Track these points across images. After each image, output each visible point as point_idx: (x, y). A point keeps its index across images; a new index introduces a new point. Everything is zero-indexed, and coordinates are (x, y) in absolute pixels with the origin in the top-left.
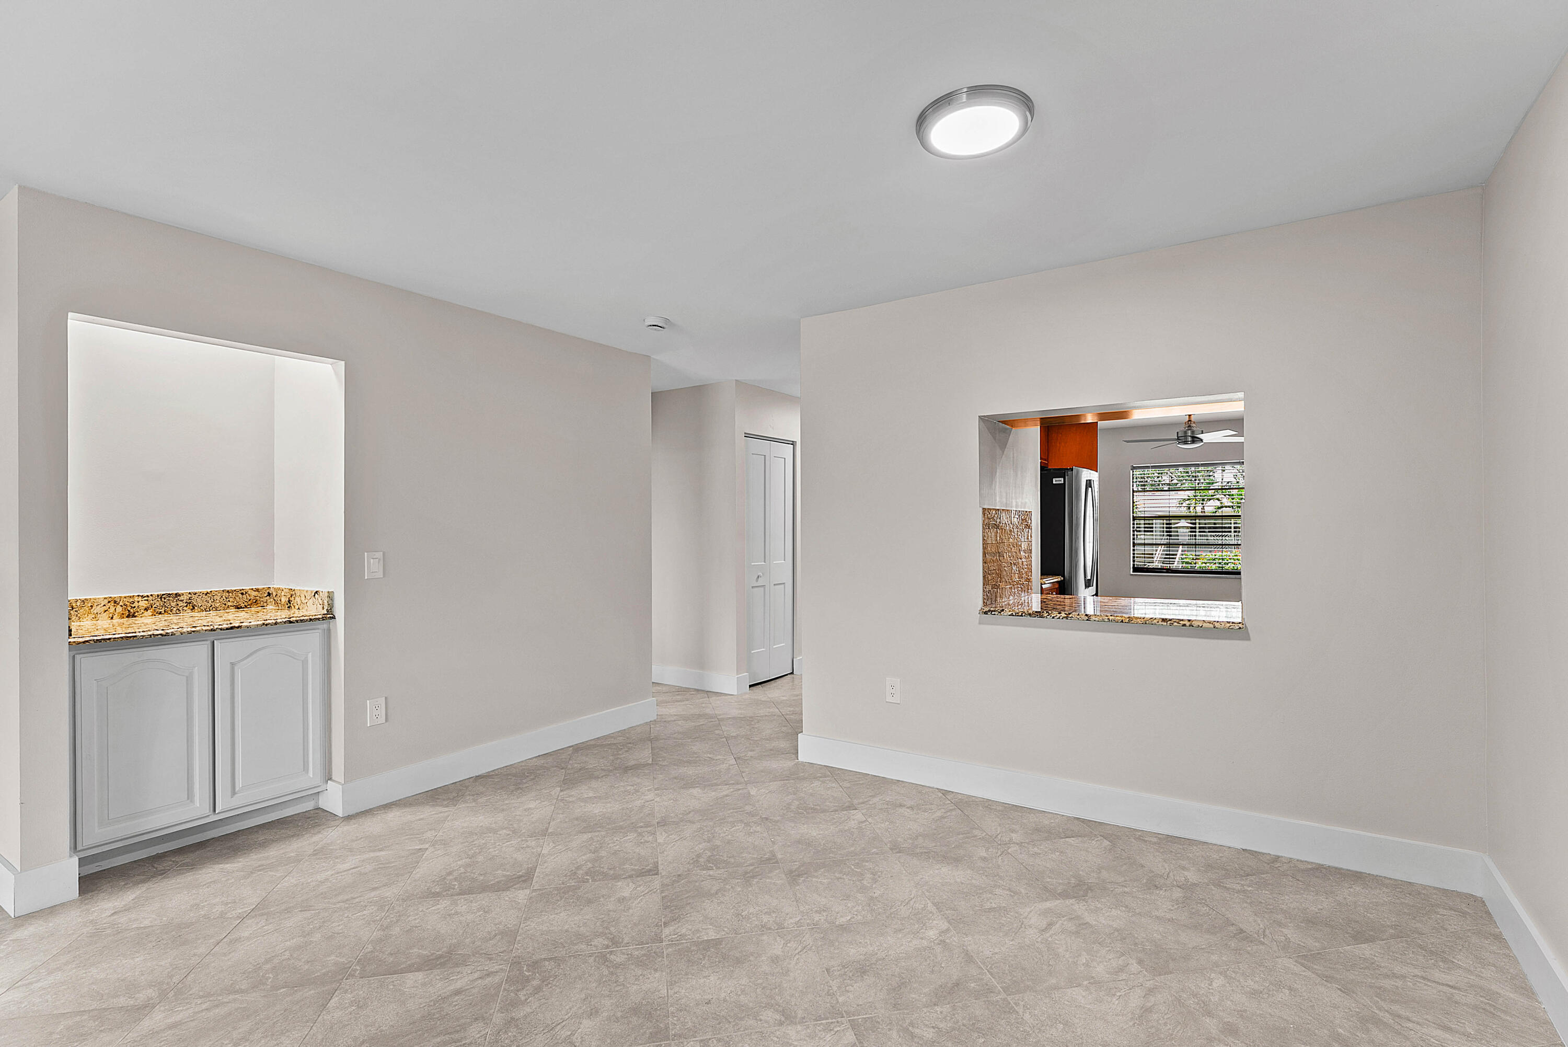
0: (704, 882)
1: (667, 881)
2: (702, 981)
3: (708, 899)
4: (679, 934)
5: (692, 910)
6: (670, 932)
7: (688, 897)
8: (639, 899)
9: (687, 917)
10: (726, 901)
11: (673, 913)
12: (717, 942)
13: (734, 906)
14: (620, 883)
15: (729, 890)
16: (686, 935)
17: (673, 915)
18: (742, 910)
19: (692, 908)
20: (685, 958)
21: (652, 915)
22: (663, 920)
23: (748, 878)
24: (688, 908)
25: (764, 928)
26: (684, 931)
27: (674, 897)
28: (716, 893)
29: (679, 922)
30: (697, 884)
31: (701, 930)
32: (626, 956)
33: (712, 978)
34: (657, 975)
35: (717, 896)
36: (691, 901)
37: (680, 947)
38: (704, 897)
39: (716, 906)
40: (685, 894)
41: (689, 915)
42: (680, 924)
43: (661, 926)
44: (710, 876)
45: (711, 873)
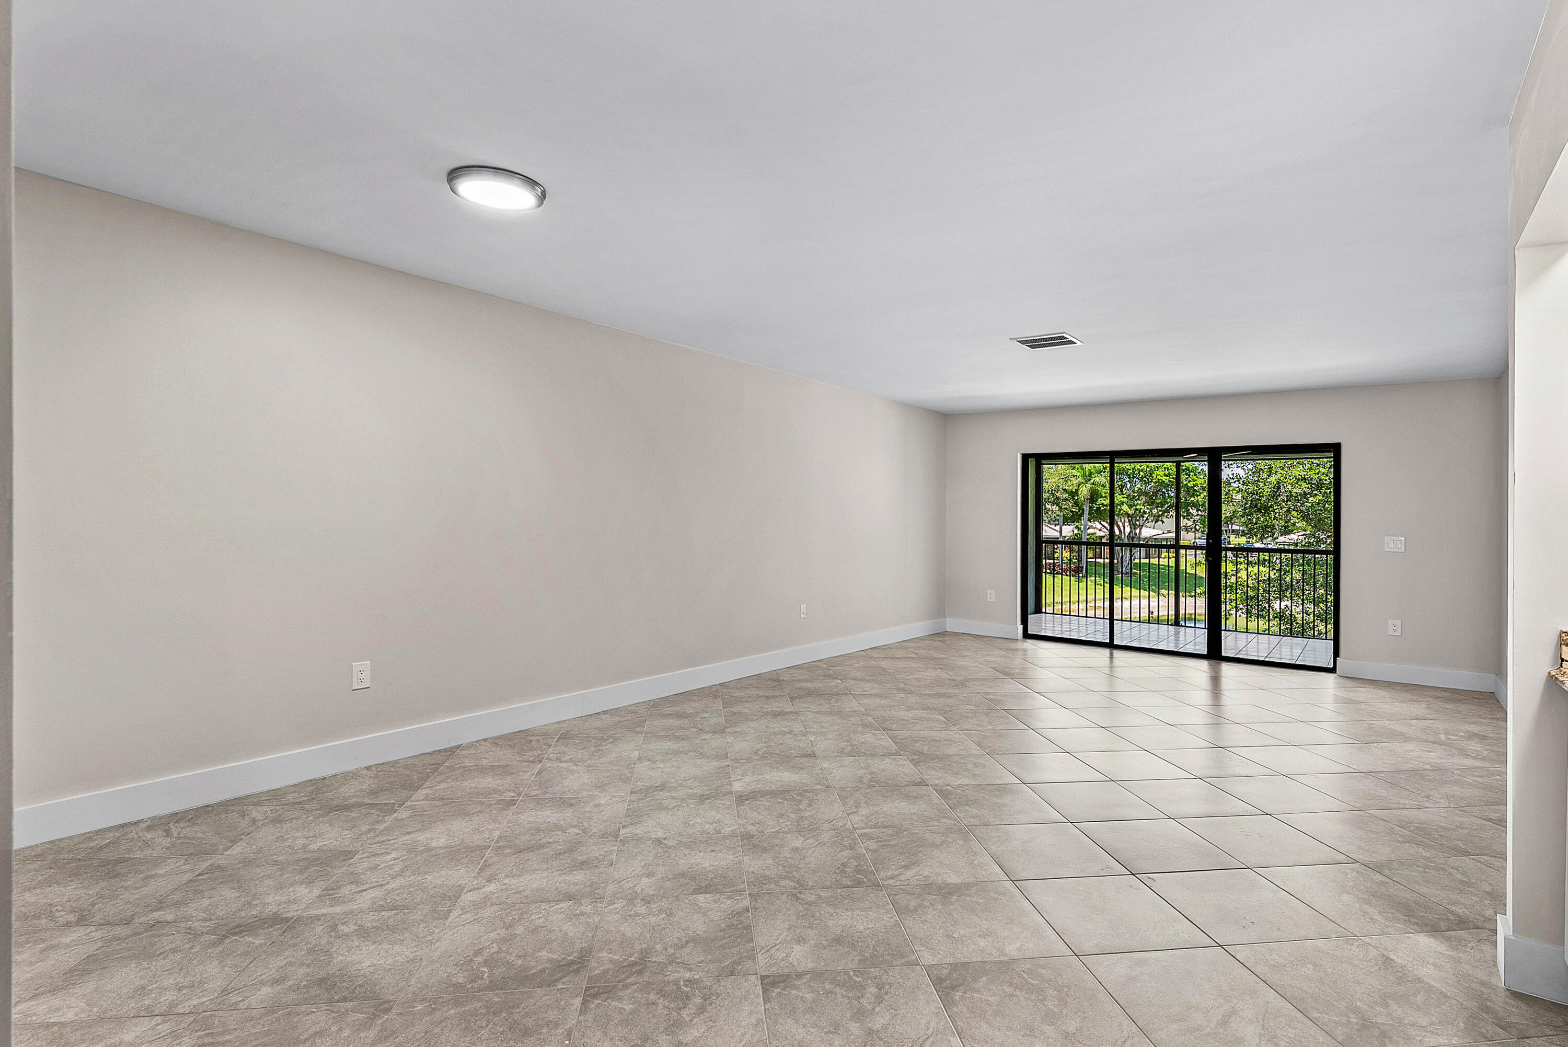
0: (699, 959)
1: (749, 964)
2: (715, 864)
3: (698, 935)
4: (733, 900)
5: (718, 923)
6: (742, 902)
7: (722, 939)
8: (780, 940)
9: (724, 915)
10: (679, 932)
11: (740, 920)
12: (697, 891)
13: (671, 925)
14: (811, 965)
15: (671, 946)
16: (726, 898)
17: (740, 918)
18: (663, 920)
19: (718, 925)
20: (728, 879)
21: (762, 920)
22: (750, 914)
23: (640, 965)
24: (723, 926)
25: (647, 901)
26: (729, 902)
27: (739, 940)
28: (688, 942)
29: (733, 911)
30: (709, 957)
31: (712, 902)
32: (781, 884)
33: (708, 864)
34: (751, 869)
35: (687, 939)
36: (720, 934)
37: (733, 889)
38: (703, 939)
39: (691, 926)
40: (726, 943)
41: (723, 918)
42: (732, 909)
43: (752, 909)
44: (691, 970)
45: (688, 975)
